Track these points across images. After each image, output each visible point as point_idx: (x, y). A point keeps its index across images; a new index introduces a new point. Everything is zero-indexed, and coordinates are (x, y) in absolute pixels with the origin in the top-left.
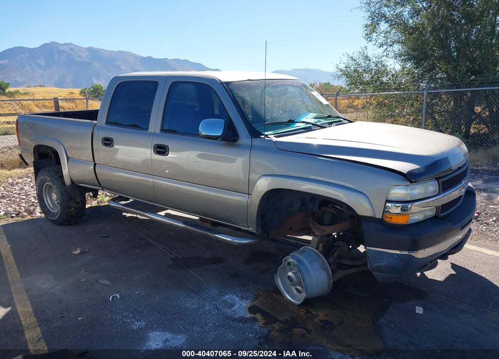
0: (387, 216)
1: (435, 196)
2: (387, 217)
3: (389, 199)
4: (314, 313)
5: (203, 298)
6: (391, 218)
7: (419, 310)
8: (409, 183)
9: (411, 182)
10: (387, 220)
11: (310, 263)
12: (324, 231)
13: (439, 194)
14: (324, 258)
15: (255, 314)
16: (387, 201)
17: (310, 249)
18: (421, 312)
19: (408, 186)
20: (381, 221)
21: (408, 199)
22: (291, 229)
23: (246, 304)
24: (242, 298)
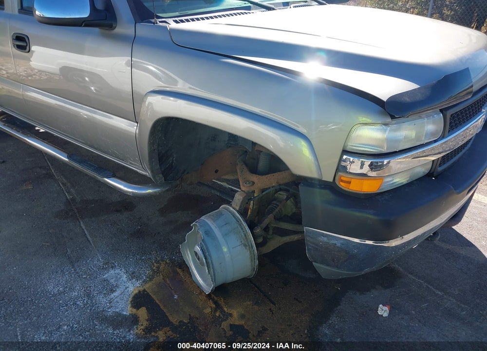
0: (342, 178)
1: (435, 141)
2: (342, 181)
3: (349, 148)
4: (226, 309)
5: (77, 273)
6: (350, 183)
7: (383, 311)
8: (389, 120)
9: (393, 117)
10: (343, 185)
11: (225, 235)
12: (254, 183)
13: (443, 137)
14: (247, 228)
15: (138, 309)
16: (345, 152)
17: (230, 212)
18: (385, 315)
19: (386, 124)
20: (331, 187)
21: (385, 150)
22: (216, 171)
23: (133, 287)
24: (133, 276)
